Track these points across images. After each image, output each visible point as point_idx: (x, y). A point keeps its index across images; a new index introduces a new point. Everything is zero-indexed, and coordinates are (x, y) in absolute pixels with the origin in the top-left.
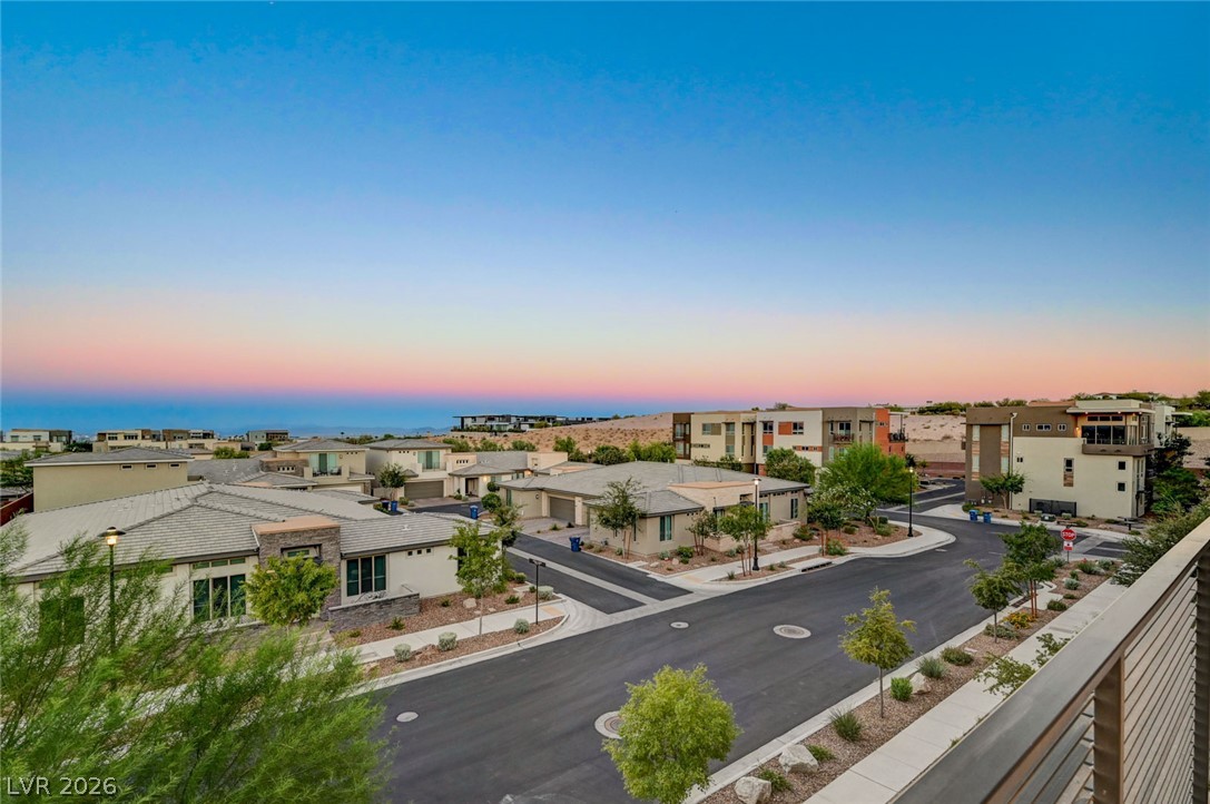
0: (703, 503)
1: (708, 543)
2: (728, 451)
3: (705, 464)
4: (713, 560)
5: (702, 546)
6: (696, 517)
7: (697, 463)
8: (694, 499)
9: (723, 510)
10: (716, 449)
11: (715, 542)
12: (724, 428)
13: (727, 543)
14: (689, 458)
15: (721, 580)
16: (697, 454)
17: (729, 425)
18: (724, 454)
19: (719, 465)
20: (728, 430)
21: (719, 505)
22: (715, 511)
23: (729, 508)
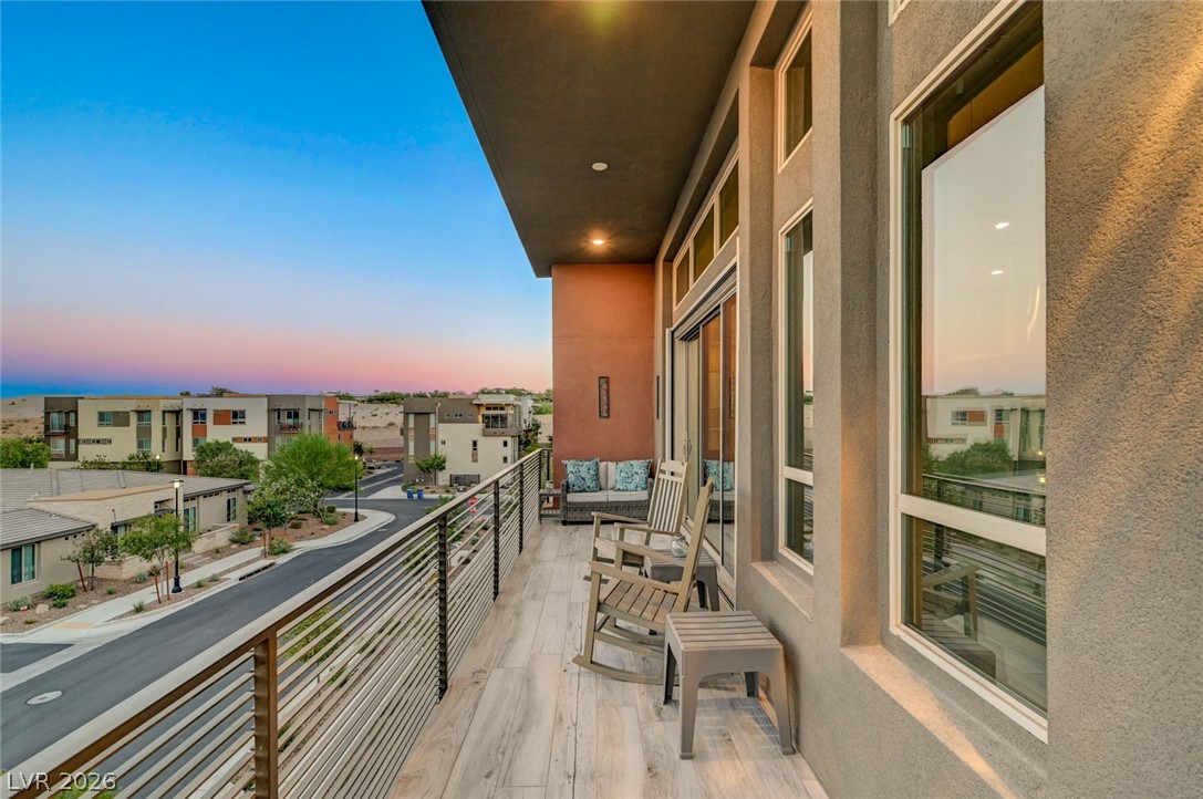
0: (93, 520)
1: (102, 571)
2: (140, 445)
3: (101, 465)
4: (110, 593)
5: (93, 577)
6: (80, 540)
7: (88, 466)
8: (77, 516)
9: (126, 525)
10: (123, 443)
11: (115, 568)
12: (133, 418)
13: (134, 565)
14: (75, 458)
15: (122, 616)
16: (87, 453)
17: (143, 414)
18: (134, 451)
19: (125, 466)
20: (140, 419)
21: (120, 518)
22: (115, 528)
23: (134, 521)
